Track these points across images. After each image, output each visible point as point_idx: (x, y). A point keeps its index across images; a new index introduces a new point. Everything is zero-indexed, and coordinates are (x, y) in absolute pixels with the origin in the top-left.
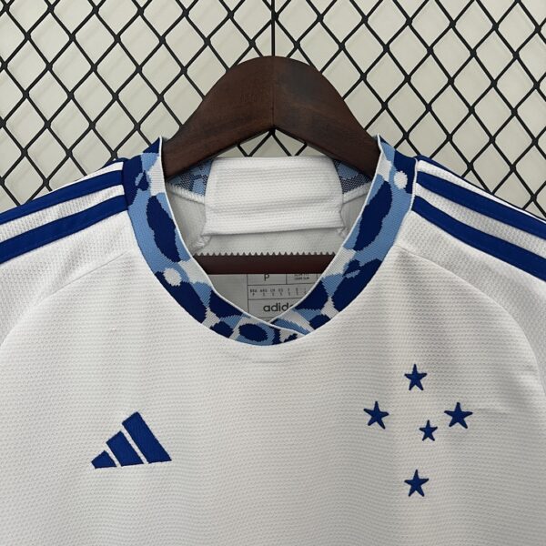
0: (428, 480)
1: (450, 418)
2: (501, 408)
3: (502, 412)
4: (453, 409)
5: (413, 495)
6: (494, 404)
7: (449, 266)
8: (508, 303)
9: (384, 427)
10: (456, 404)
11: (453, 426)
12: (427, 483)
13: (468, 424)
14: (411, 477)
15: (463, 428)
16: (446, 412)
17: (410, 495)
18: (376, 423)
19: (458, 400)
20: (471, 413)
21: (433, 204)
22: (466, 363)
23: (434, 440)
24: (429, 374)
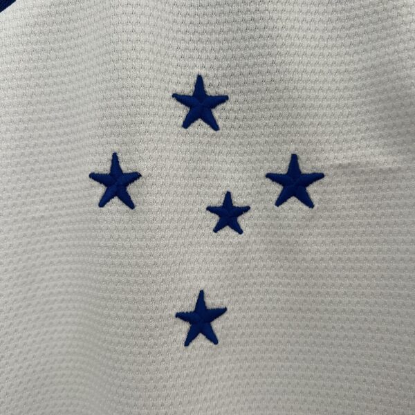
0: (224, 310)
1: (278, 188)
2: (382, 159)
4: (283, 168)
5: (194, 343)
6: (369, 151)
9: (132, 206)
10: (288, 157)
11: (285, 206)
13: (314, 198)
14: (189, 306)
15: (305, 208)
16: (269, 176)
17: (187, 343)
18: (116, 200)
19: (292, 149)
20: (321, 176)
22: (309, 69)
23: (240, 232)
24: (232, 98)
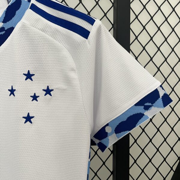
0: (34, 117)
1: (45, 92)
3: (64, 88)
4: (46, 88)
5: (26, 123)
7: (43, 30)
8: (66, 45)
9: (14, 96)
10: (47, 86)
11: (46, 96)
12: (34, 118)
13: (52, 94)
14: (26, 116)
15: (50, 96)
16: (43, 90)
18: (12, 95)
19: (48, 85)
20: (53, 90)
21: (40, 7)
23: (37, 101)
24: (35, 75)
